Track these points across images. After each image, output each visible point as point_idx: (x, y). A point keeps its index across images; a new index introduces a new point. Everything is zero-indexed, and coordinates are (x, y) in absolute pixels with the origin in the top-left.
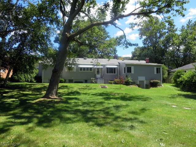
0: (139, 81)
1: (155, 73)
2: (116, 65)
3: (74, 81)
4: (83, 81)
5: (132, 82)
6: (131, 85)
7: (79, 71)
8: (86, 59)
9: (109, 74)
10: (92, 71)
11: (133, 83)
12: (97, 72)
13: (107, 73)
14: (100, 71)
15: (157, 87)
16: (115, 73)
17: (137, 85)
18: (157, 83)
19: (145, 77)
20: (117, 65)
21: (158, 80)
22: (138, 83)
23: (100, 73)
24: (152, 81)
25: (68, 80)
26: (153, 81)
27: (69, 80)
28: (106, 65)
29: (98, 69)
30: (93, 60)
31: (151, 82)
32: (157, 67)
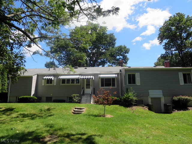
0: (152, 98)
1: (182, 83)
2: (115, 74)
3: (53, 99)
4: (66, 99)
5: (136, 100)
6: (135, 105)
7: (61, 84)
8: (77, 68)
9: (105, 87)
10: (80, 84)
11: (139, 103)
12: (87, 85)
13: (102, 85)
14: (91, 84)
15: (187, 109)
16: (114, 85)
17: (147, 105)
18: (187, 101)
19: (161, 91)
20: (117, 74)
21: (189, 96)
22: (150, 102)
23: (91, 87)
24: (176, 98)
25: (45, 98)
26: (178, 97)
27: (47, 98)
28: (100, 74)
29: (88, 80)
30: (85, 68)
31: (174, 100)
32: (184, 73)
